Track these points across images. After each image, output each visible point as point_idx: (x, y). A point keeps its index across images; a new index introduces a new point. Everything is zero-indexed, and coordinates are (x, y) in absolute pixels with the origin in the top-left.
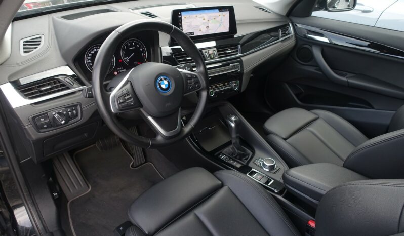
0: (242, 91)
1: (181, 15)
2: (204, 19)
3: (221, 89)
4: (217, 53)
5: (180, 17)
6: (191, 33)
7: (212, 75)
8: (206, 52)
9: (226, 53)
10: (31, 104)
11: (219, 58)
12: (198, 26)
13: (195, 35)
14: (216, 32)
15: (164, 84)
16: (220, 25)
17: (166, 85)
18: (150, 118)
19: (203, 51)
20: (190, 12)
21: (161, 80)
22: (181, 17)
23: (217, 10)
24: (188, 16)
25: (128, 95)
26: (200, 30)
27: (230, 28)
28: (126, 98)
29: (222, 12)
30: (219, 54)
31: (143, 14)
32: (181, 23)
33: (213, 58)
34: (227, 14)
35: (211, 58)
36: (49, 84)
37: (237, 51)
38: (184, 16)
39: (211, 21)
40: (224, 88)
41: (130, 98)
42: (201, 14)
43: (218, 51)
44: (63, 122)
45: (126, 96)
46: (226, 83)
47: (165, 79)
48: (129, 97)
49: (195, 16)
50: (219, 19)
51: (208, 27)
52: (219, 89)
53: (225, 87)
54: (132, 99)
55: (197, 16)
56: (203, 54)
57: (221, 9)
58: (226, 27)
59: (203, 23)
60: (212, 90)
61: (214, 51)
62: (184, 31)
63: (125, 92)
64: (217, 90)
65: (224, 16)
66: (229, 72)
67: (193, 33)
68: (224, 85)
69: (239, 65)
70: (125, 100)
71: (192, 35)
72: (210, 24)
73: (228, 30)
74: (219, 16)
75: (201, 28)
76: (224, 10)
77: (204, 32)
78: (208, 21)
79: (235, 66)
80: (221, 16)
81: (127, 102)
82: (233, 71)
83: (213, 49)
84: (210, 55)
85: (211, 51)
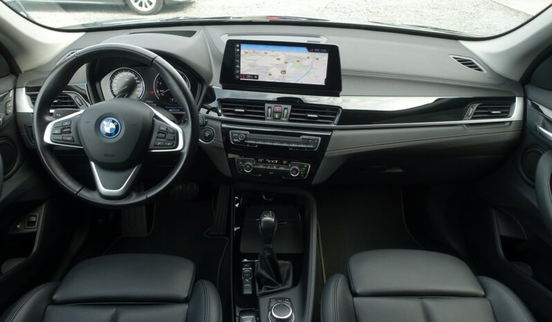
0: (314, 182)
1: (240, 48)
2: (279, 59)
3: (269, 167)
4: (289, 112)
5: (238, 50)
6: (254, 76)
7: (260, 143)
8: (270, 108)
9: (306, 117)
11: (290, 121)
12: (267, 68)
13: (260, 79)
14: (299, 82)
15: (108, 127)
16: (309, 72)
17: (111, 129)
19: (267, 105)
20: (254, 46)
23: (305, 49)
24: (252, 51)
25: (70, 128)
26: (270, 75)
27: (327, 80)
28: (65, 130)
29: (313, 54)
30: (291, 116)
32: (239, 58)
33: (279, 119)
34: (324, 58)
35: (275, 119)
37: (332, 119)
38: (244, 49)
39: (290, 64)
40: (275, 168)
41: (70, 132)
42: (273, 51)
43: (292, 111)
45: (65, 128)
46: (285, 162)
47: (113, 122)
48: (68, 130)
49: (263, 52)
50: (307, 62)
51: (284, 72)
52: (266, 166)
53: (277, 167)
54: (71, 134)
55: (266, 53)
56: (263, 109)
57: (312, 47)
58: (318, 76)
59: (277, 65)
60: (250, 164)
61: (285, 108)
62: (243, 71)
63: (66, 124)
64: (261, 167)
65: (317, 59)
66: (294, 145)
67: (258, 76)
68: (280, 163)
69: (318, 140)
70: (62, 133)
71: (254, 78)
72: (288, 68)
73: (323, 83)
74: (308, 58)
75: (271, 71)
76: (318, 50)
77: (276, 77)
78: (286, 63)
79: (308, 139)
80: (311, 59)
81: (63, 135)
82: (302, 146)
83: (284, 106)
84: (274, 112)
85: (278, 108)
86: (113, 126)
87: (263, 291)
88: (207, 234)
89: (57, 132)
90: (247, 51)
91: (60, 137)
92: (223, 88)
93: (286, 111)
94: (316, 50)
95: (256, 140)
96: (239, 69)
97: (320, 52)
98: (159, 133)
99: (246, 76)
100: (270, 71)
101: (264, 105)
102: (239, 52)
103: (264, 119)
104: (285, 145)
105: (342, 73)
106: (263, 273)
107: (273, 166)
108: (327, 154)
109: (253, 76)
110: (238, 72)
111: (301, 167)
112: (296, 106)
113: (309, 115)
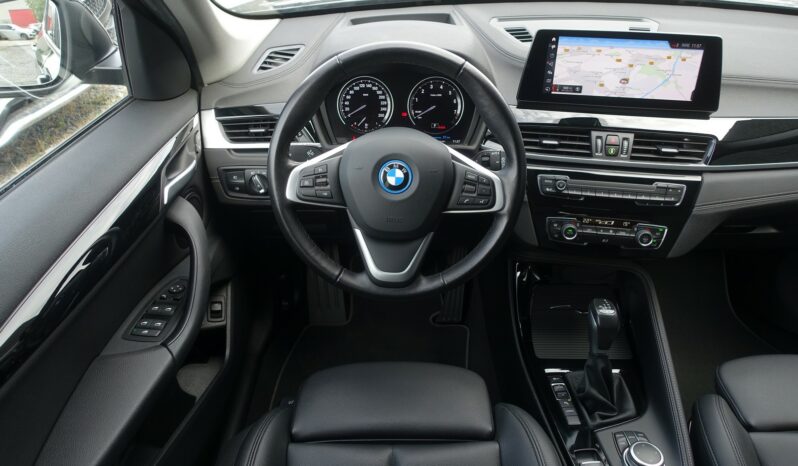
0: (671, 255)
1: (556, 43)
2: (619, 61)
3: (601, 232)
4: (631, 146)
5: (553, 47)
7: (588, 194)
8: (600, 137)
9: (658, 152)
10: (229, 150)
11: (632, 158)
12: (598, 74)
13: (584, 93)
14: (648, 97)
15: (395, 177)
16: (667, 80)
17: (397, 179)
18: (358, 233)
19: (594, 134)
20: (582, 40)
21: (391, 167)
22: (556, 49)
23: (665, 44)
24: (575, 48)
25: (325, 176)
26: (602, 85)
27: (695, 94)
28: (318, 181)
29: (677, 52)
30: (634, 151)
31: (508, 31)
32: (554, 60)
33: (615, 155)
34: (696, 57)
35: (608, 155)
36: (263, 126)
37: (701, 155)
38: (563, 45)
39: (637, 68)
40: (611, 233)
41: (326, 184)
42: (612, 47)
43: (635, 143)
44: (262, 191)
45: (319, 177)
46: (626, 224)
47: (401, 168)
48: (324, 180)
49: (594, 49)
50: (666, 65)
51: (625, 81)
52: (597, 230)
53: (615, 231)
54: (329, 187)
55: (599, 51)
56: (589, 140)
57: (677, 41)
58: (683, 88)
59: (615, 70)
60: (573, 226)
61: (624, 139)
62: (556, 81)
63: (320, 170)
64: (589, 231)
65: (684, 60)
66: (643, 198)
67: (581, 87)
68: (618, 225)
69: (682, 189)
70: (315, 184)
71: (575, 91)
72: (633, 75)
73: (688, 98)
74: (669, 58)
75: (605, 79)
76: (688, 45)
77: (612, 89)
78: (631, 66)
79: (667, 188)
80: (673, 60)
81: (317, 188)
82: (657, 199)
83: (622, 135)
84: (607, 145)
85: (613, 139)
86: (399, 174)
87: (599, 421)
88: (434, 319)
89: (307, 183)
90: (568, 48)
91: (311, 191)
93: (626, 143)
94: (683, 45)
95: (582, 189)
96: (552, 77)
97: (691, 48)
98: (465, 183)
99: (561, 88)
100: (602, 79)
101: (590, 134)
103: (590, 155)
104: (629, 197)
105: (723, 81)
106: (594, 392)
107: (608, 230)
108: (696, 211)
109: (573, 88)
110: (549, 81)
111: (654, 231)
112: (641, 135)
113: (664, 150)
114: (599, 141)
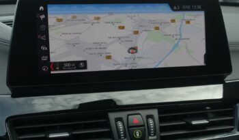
1: (45, 12)
2: (122, 28)
4: (158, 124)
5: (43, 17)
8: (120, 119)
9: (188, 126)
13: (90, 68)
14: (162, 66)
16: (176, 45)
19: (112, 116)
22: (46, 20)
24: (70, 17)
26: (109, 57)
27: (207, 57)
30: (163, 129)
32: (46, 33)
33: (142, 138)
37: (231, 123)
42: (112, 14)
43: (161, 120)
49: (91, 17)
50: (172, 29)
51: (134, 50)
55: (98, 18)
56: (107, 124)
57: (177, 4)
58: (194, 54)
59: (120, 38)
62: (54, 58)
65: (188, 22)
67: (85, 62)
71: (78, 68)
72: (140, 42)
73: (200, 62)
74: (173, 21)
75: (111, 50)
76: (189, 7)
77: (120, 60)
78: (136, 33)
80: (177, 24)
83: (145, 113)
84: (130, 128)
85: (136, 119)
90: (60, 17)
92: (14, 95)
93: (151, 121)
94: (184, 7)
96: (47, 53)
97: (192, 9)
99: (61, 65)
100: (108, 50)
101: (107, 117)
102: (46, 21)
109: (77, 64)
110: (44, 58)
112: (167, 110)
113: (194, 123)
114: (120, 124)
